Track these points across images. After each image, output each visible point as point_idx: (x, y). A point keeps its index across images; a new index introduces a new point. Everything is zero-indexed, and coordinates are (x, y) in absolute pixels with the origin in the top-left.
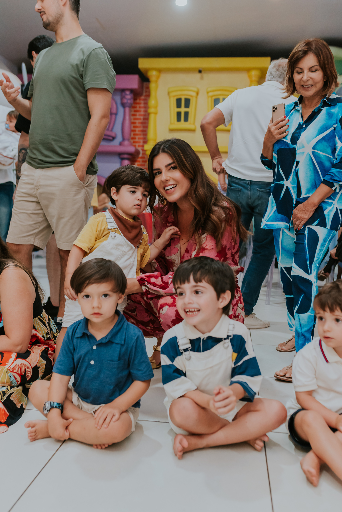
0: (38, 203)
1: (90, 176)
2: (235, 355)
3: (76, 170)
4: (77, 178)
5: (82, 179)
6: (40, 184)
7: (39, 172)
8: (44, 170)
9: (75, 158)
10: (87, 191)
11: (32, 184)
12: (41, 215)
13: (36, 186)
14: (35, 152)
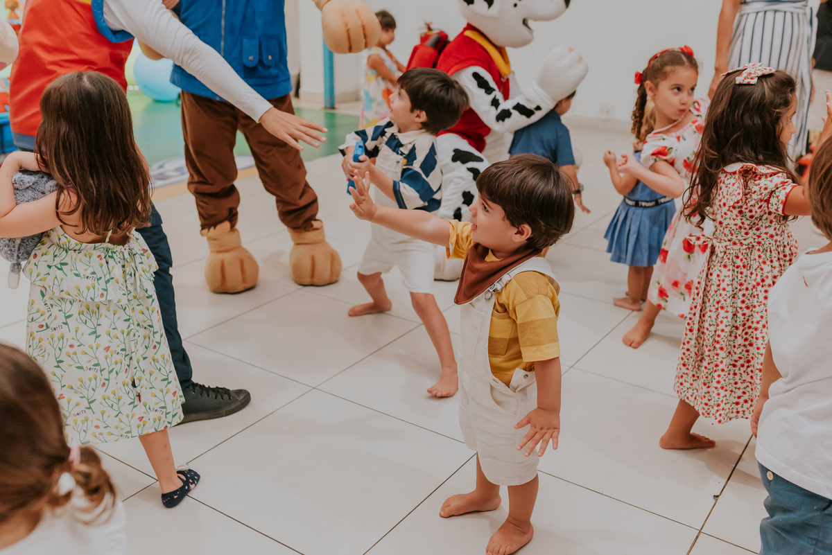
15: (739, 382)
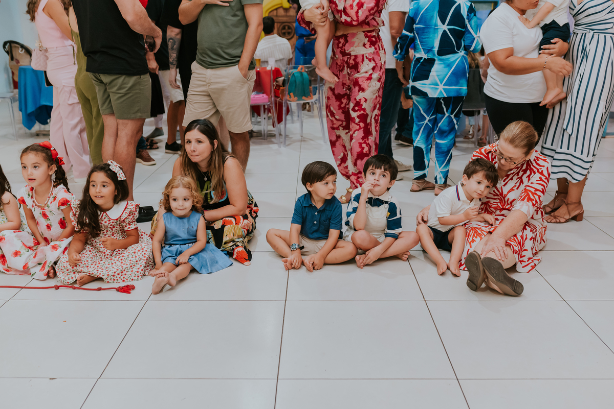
0: (209, 96)
1: (251, 71)
2: (389, 214)
3: (241, 69)
4: (241, 76)
5: (245, 76)
6: (212, 81)
7: (209, 72)
8: (214, 69)
9: (238, 59)
10: (249, 84)
11: (205, 81)
12: (211, 104)
13: (209, 83)
14: (205, 56)
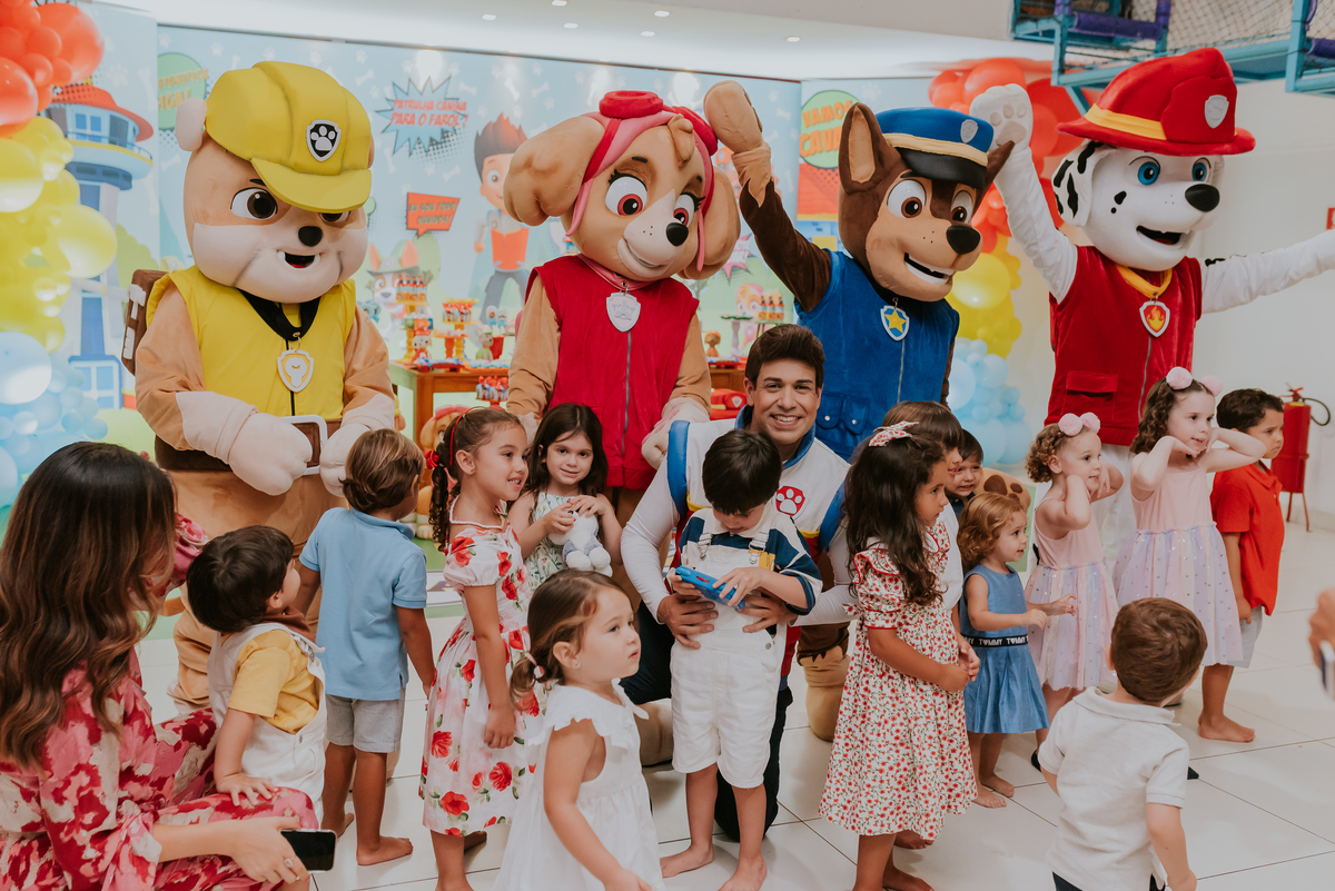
15: (886, 791)
